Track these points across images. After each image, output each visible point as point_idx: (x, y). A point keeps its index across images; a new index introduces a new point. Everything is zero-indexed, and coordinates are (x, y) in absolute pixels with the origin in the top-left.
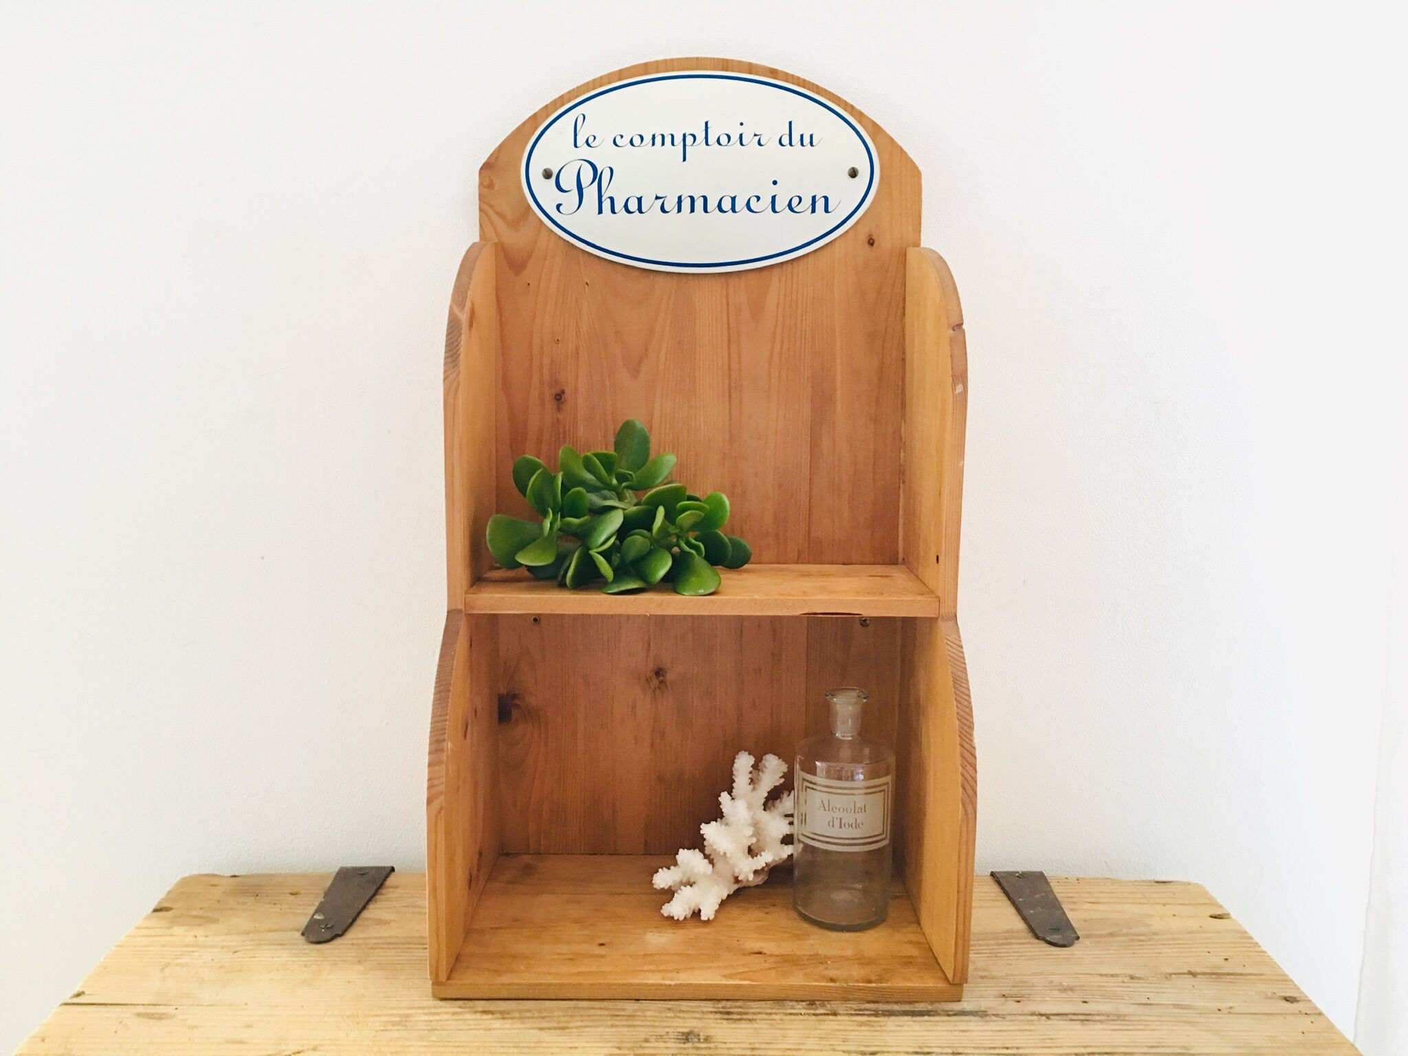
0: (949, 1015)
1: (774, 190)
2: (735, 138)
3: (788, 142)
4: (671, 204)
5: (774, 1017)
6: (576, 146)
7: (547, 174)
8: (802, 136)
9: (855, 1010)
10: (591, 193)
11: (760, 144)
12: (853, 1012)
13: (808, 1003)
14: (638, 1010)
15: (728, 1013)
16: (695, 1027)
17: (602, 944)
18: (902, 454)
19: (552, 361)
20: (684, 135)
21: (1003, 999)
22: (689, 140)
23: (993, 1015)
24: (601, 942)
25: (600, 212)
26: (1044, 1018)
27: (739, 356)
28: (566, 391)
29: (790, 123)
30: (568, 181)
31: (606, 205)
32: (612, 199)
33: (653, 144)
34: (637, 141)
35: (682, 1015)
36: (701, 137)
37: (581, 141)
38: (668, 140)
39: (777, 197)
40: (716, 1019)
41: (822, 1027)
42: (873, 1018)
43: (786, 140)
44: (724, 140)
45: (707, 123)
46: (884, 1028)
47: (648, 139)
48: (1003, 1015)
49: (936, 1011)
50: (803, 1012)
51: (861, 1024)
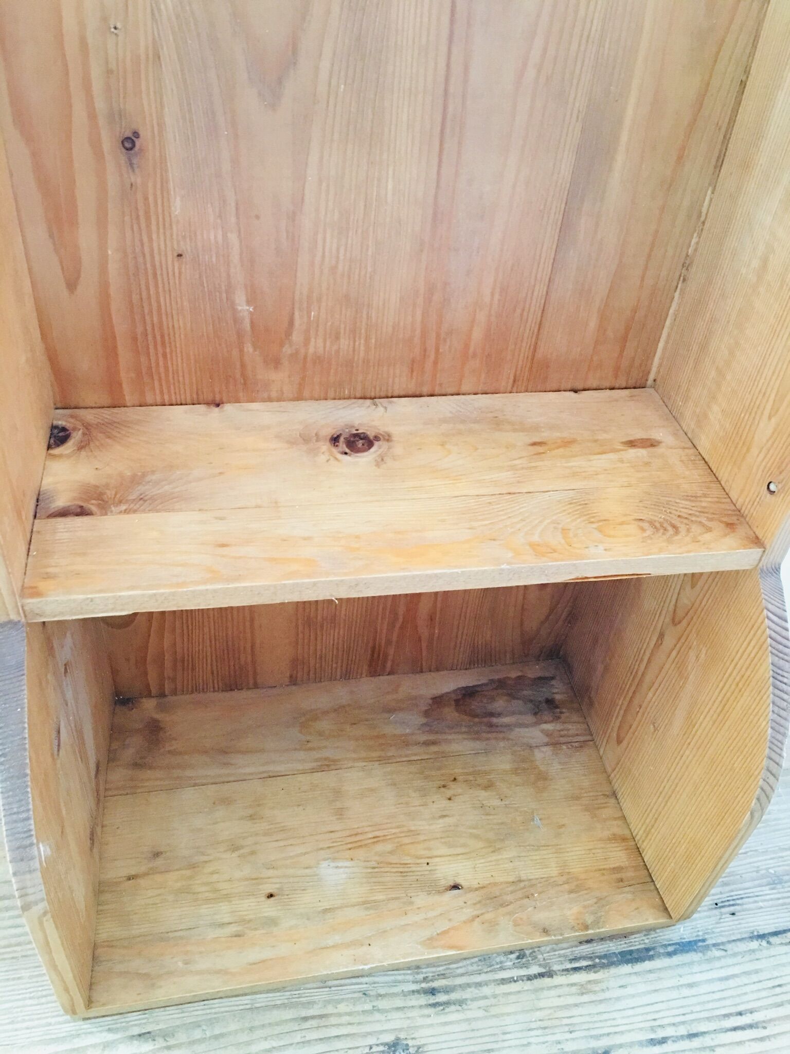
0: (670, 954)
5: (486, 991)
9: (571, 961)
12: (569, 966)
13: (518, 954)
14: (329, 1002)
15: (433, 992)
16: (401, 1030)
17: (271, 896)
19: (109, 72)
21: (717, 912)
23: (714, 945)
24: (270, 889)
26: (764, 943)
27: (466, 67)
28: (141, 133)
35: (382, 1004)
40: (421, 1007)
41: (542, 1004)
42: (592, 976)
46: (607, 995)
48: (723, 943)
49: (653, 948)
50: (516, 973)
51: (583, 989)
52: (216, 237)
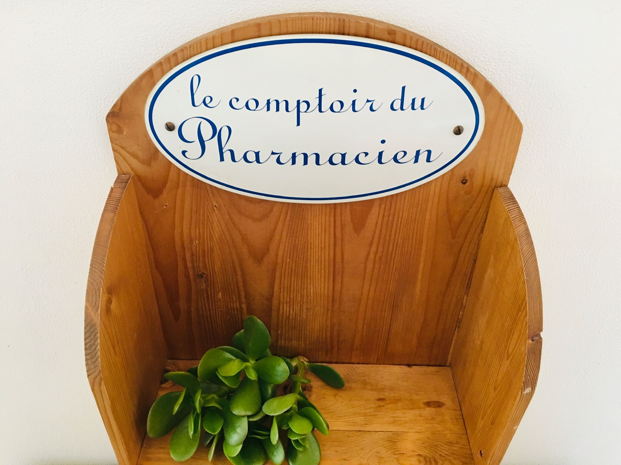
1: (382, 147)
2: (348, 105)
3: (400, 106)
4: (286, 158)
6: (194, 105)
7: (170, 127)
8: (414, 100)
10: (212, 145)
11: (371, 109)
18: (461, 313)
19: (192, 255)
20: (298, 102)
22: (303, 106)
25: (222, 159)
27: (342, 254)
28: (206, 273)
29: (404, 88)
30: (190, 133)
31: (227, 156)
32: (232, 152)
33: (268, 109)
34: (252, 105)
36: (314, 103)
37: (198, 100)
38: (282, 106)
39: (383, 153)
43: (397, 105)
44: (337, 107)
45: (320, 91)
47: (263, 104)
52: (236, 306)
